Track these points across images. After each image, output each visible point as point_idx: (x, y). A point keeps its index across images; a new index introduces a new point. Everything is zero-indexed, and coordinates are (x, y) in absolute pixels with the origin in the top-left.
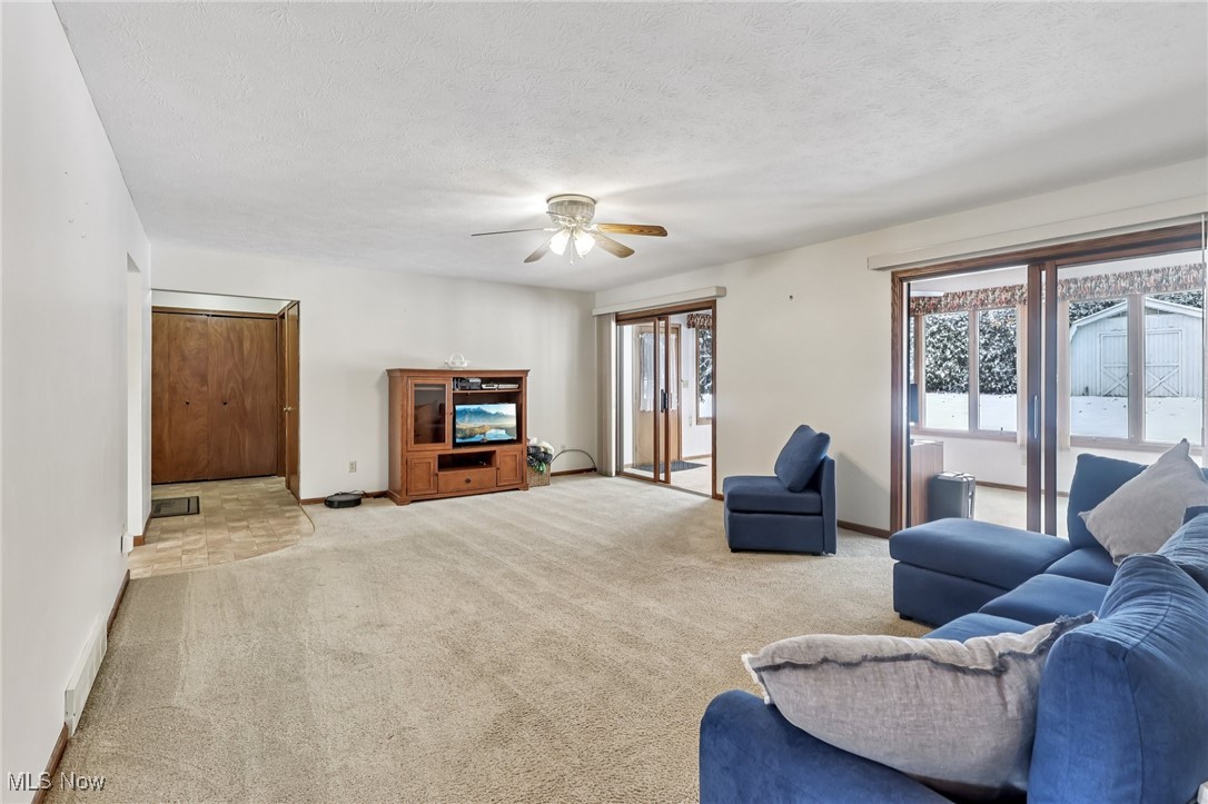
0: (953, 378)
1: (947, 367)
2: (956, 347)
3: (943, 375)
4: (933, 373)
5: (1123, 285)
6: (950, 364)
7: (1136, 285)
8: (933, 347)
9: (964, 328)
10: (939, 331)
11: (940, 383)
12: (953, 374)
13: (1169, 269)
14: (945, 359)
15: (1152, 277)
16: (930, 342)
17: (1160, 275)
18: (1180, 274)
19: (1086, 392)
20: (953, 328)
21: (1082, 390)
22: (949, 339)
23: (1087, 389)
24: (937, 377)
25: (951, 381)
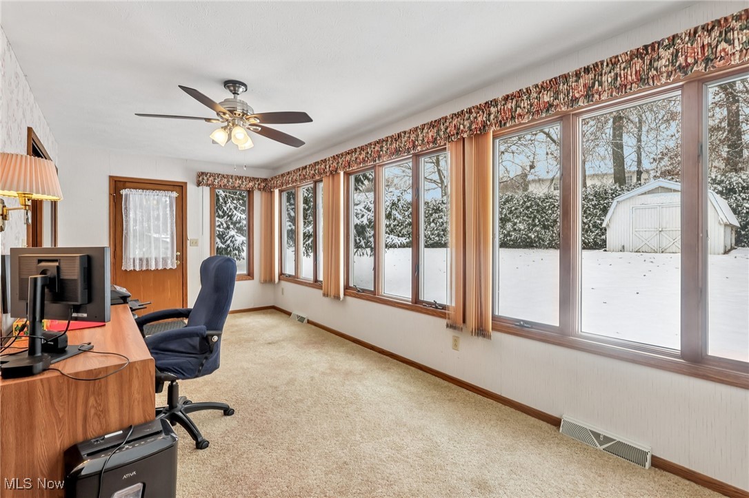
0: (540, 238)
1: (536, 231)
2: (542, 217)
3: (533, 236)
4: (527, 235)
5: (546, 99)
6: (538, 229)
7: (561, 96)
8: (528, 217)
9: (547, 204)
10: (531, 206)
11: (531, 242)
12: (540, 235)
13: (602, 63)
14: (535, 225)
15: (581, 81)
16: (526, 214)
17: (591, 76)
18: (617, 70)
19: (623, 249)
20: (540, 203)
21: (620, 248)
22: (538, 211)
23: (623, 247)
24: (529, 237)
25: (539, 240)
